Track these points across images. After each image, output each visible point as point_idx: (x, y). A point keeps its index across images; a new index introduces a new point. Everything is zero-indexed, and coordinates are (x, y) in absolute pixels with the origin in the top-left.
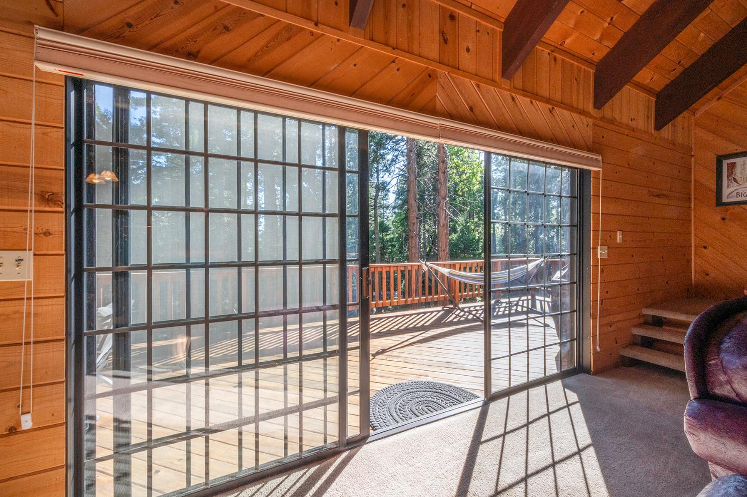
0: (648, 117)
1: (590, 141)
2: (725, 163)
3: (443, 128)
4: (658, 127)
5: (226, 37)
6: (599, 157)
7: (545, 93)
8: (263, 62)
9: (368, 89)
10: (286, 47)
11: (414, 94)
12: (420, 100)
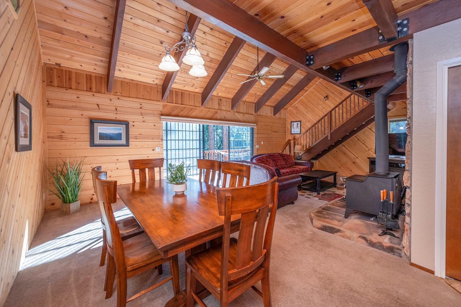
0: (271, 112)
1: (254, 121)
2: (292, 123)
3: (219, 123)
4: (274, 115)
5: (183, 112)
6: (256, 125)
7: (242, 112)
8: (188, 115)
9: (205, 117)
10: (191, 112)
11: (213, 117)
12: (214, 118)
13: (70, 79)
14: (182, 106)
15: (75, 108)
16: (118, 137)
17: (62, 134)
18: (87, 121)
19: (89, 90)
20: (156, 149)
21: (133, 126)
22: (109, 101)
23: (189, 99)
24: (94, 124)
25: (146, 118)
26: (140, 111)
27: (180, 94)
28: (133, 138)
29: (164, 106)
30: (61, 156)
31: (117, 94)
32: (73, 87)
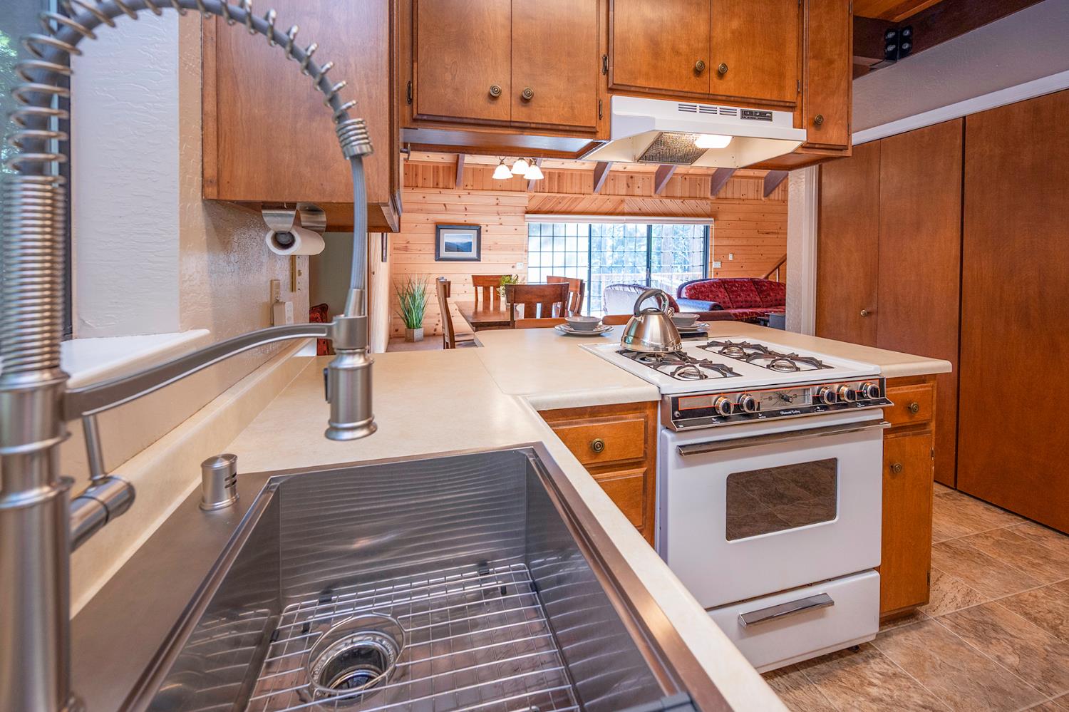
0: (758, 191)
1: (709, 212)
5: (561, 205)
6: (713, 219)
7: (679, 195)
8: (569, 210)
9: (600, 210)
10: (575, 204)
11: (615, 209)
12: (618, 210)
13: (416, 175)
14: (558, 195)
15: (421, 211)
16: (467, 247)
17: (408, 245)
18: (432, 228)
19: (435, 186)
20: (517, 266)
21: (487, 231)
22: (457, 198)
23: (572, 183)
24: (440, 230)
25: (504, 219)
26: (496, 208)
27: (557, 176)
28: (487, 249)
29: (531, 199)
30: (405, 272)
31: (469, 187)
32: (420, 185)
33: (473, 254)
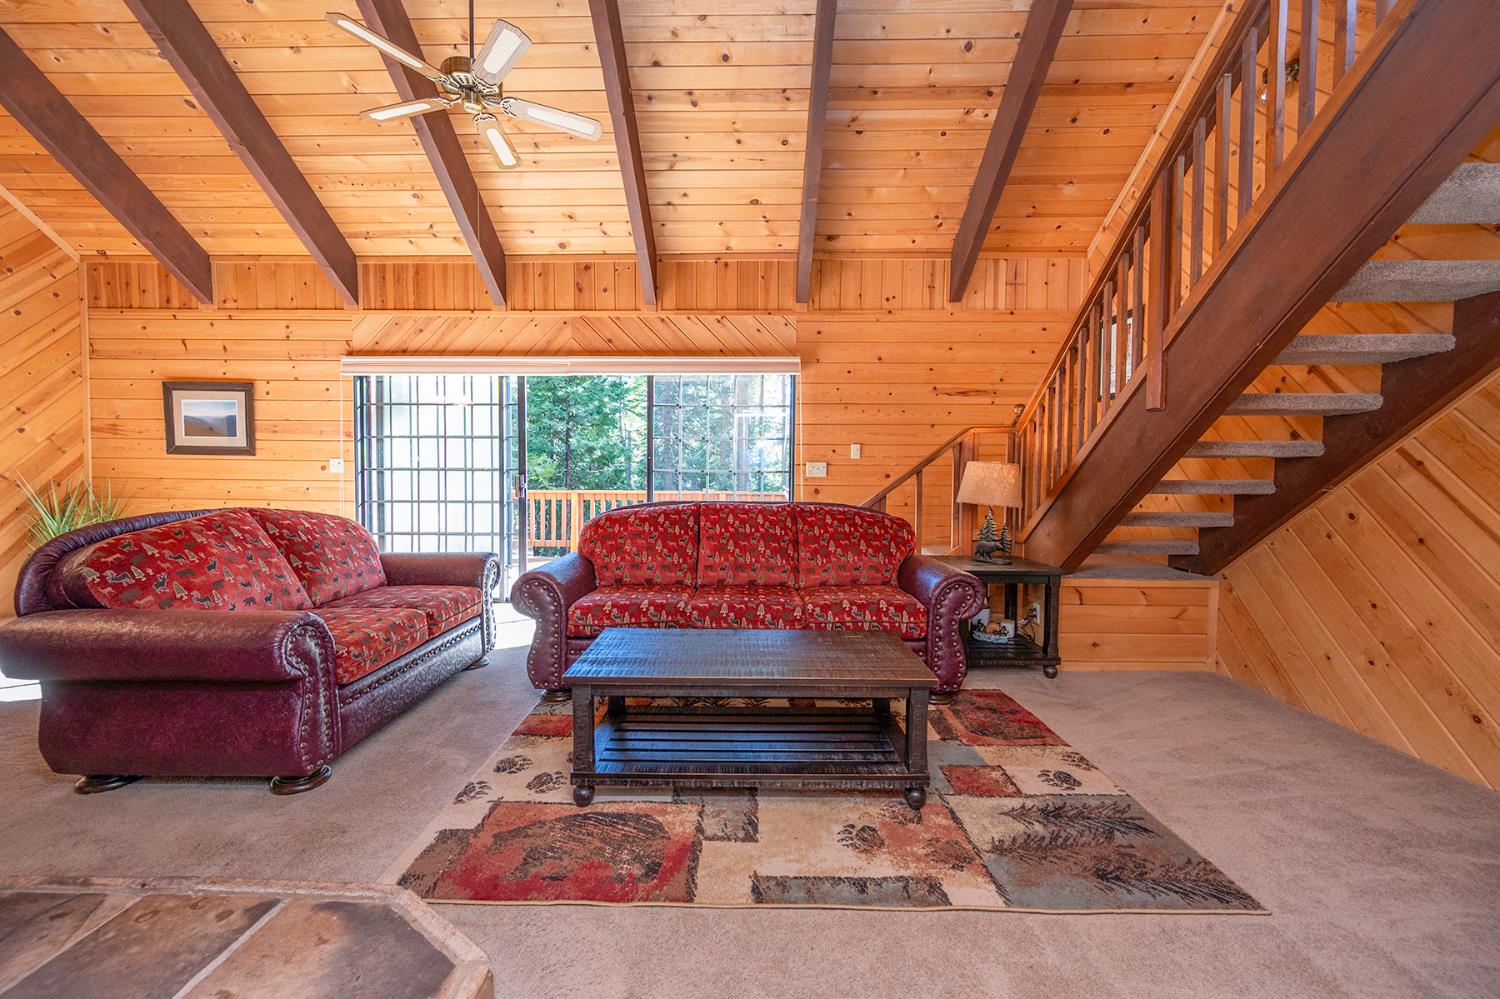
1: (792, 344)
3: (573, 365)
6: (798, 360)
7: (710, 303)
8: (440, 346)
10: (456, 332)
11: (552, 342)
12: (556, 345)
13: (127, 284)
15: (137, 355)
16: (228, 426)
17: (117, 422)
18: (158, 388)
19: (165, 305)
20: (331, 468)
21: (266, 393)
22: (207, 326)
23: (445, 288)
24: (171, 394)
25: (303, 368)
26: (283, 347)
27: (411, 273)
28: (266, 429)
29: (357, 324)
31: (228, 305)
32: (136, 303)
33: (240, 440)
